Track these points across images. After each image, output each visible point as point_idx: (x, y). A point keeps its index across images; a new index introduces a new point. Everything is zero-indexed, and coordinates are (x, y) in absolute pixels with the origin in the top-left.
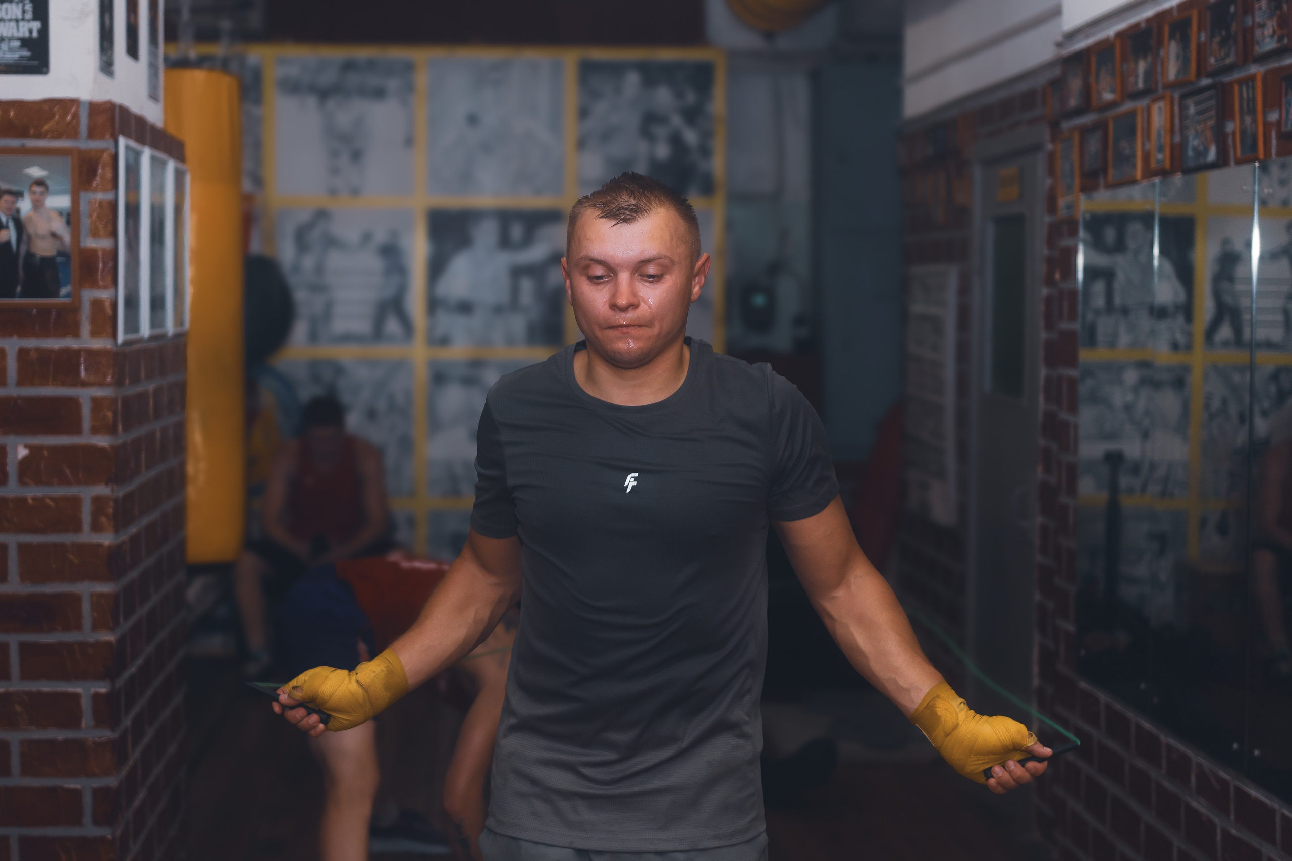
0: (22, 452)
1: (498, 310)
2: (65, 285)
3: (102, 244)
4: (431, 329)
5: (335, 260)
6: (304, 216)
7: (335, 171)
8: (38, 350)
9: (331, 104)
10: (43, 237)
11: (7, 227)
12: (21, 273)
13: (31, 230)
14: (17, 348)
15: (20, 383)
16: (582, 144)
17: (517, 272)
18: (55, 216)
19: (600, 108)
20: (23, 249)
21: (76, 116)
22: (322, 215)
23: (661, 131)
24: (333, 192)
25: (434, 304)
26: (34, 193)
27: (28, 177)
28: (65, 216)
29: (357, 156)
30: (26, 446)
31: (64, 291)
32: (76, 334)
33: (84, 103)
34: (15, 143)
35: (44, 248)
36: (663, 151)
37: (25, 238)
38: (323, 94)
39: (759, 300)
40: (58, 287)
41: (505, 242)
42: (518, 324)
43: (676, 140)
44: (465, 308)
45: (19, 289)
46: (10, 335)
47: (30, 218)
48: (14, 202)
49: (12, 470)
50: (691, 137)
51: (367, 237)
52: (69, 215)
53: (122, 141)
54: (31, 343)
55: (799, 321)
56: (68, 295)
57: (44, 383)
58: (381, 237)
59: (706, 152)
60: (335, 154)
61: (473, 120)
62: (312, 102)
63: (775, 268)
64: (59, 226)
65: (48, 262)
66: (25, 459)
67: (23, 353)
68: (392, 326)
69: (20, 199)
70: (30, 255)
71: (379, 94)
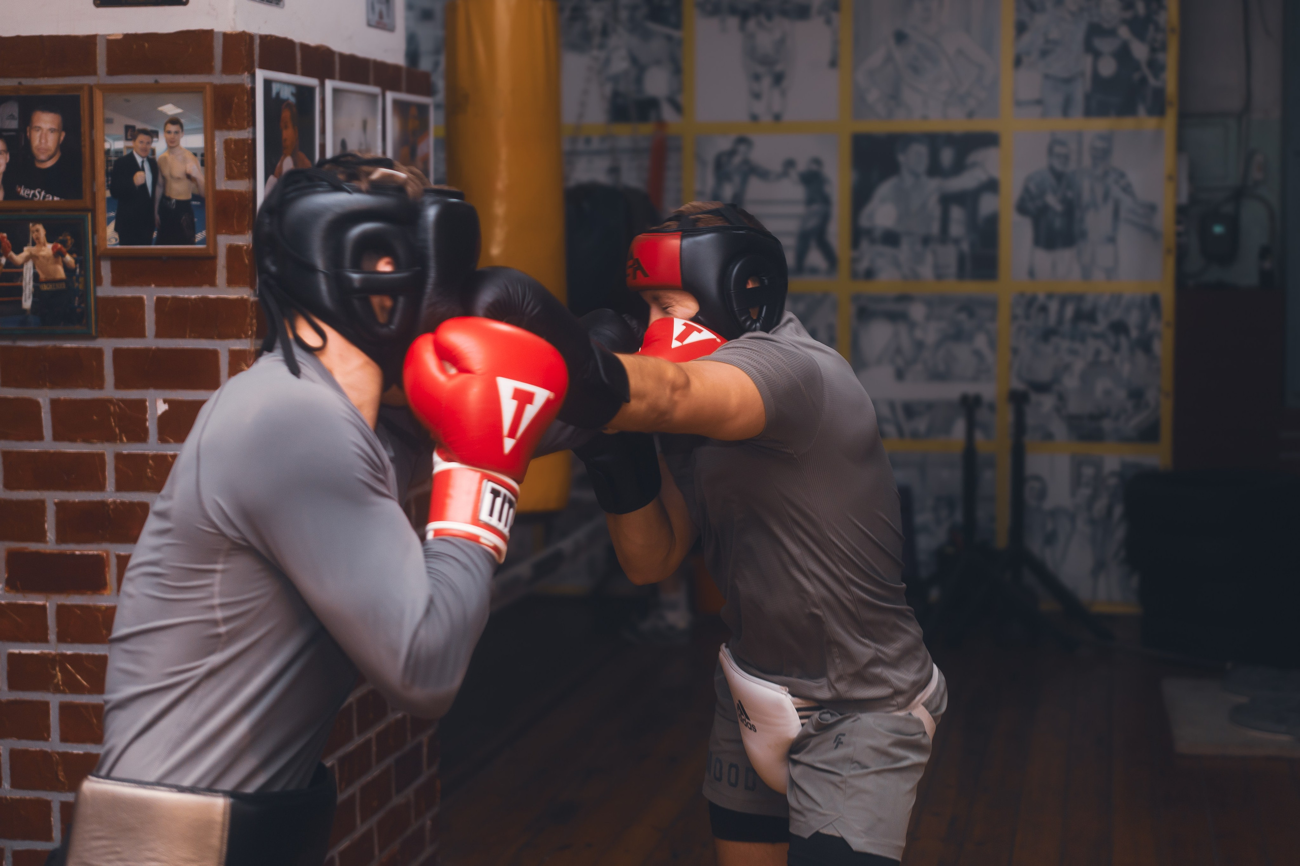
0: (162, 408)
1: (926, 241)
2: (201, 231)
3: (241, 186)
4: (855, 261)
5: (756, 189)
6: (725, 144)
7: (757, 96)
8: (175, 300)
9: (752, 24)
10: (179, 179)
11: (143, 170)
12: (157, 217)
13: (166, 172)
14: (155, 298)
15: (159, 335)
16: (1018, 62)
17: (947, 200)
18: (190, 156)
19: (1040, 21)
20: (159, 192)
21: (210, 48)
22: (742, 140)
23: (1106, 45)
24: (754, 118)
25: (858, 235)
26: (169, 132)
27: (163, 114)
28: (199, 157)
29: (778, 79)
30: (165, 401)
31: (199, 236)
32: (212, 283)
33: (218, 33)
34: (148, 79)
35: (179, 191)
36: (1108, 68)
37: (160, 180)
38: (744, 16)
39: (1218, 229)
40: (194, 234)
41: (935, 170)
42: (949, 255)
43: (1123, 54)
44: (891, 239)
45: (155, 235)
46: (149, 285)
47: (165, 159)
48: (149, 143)
49: (152, 425)
50: (1140, 51)
51: (790, 164)
52: (203, 155)
53: (261, 75)
54: (169, 292)
55: (1264, 253)
56: (202, 242)
57: (182, 336)
58: (802, 165)
59: (1156, 67)
60: (757, 77)
61: (900, 37)
62: (733, 22)
63: (1239, 194)
64: (194, 168)
65: (183, 205)
66: (165, 413)
67: (160, 301)
68: (815, 258)
69: (155, 139)
70: (165, 199)
71: (803, 13)
